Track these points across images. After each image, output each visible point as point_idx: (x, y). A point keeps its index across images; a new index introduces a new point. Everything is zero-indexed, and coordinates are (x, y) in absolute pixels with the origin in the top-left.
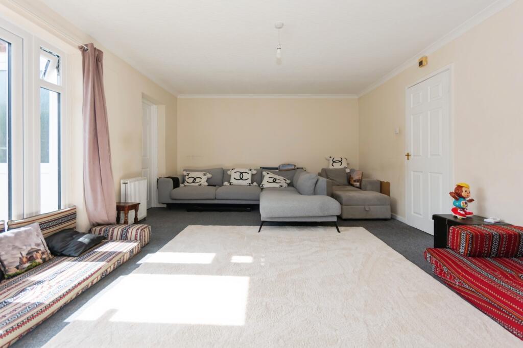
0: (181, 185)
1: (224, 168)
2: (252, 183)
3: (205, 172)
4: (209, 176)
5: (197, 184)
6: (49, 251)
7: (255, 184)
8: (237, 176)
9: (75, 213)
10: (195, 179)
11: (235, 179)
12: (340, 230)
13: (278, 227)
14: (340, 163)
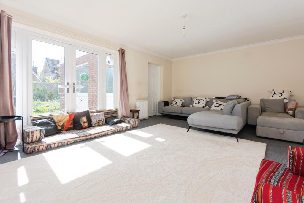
0: (170, 105)
1: (192, 97)
2: (206, 106)
3: (182, 99)
4: (183, 101)
5: (176, 105)
6: (105, 122)
7: (207, 107)
8: (197, 102)
9: (117, 111)
10: (176, 102)
11: (195, 103)
12: (239, 141)
13: (202, 132)
14: (281, 95)
